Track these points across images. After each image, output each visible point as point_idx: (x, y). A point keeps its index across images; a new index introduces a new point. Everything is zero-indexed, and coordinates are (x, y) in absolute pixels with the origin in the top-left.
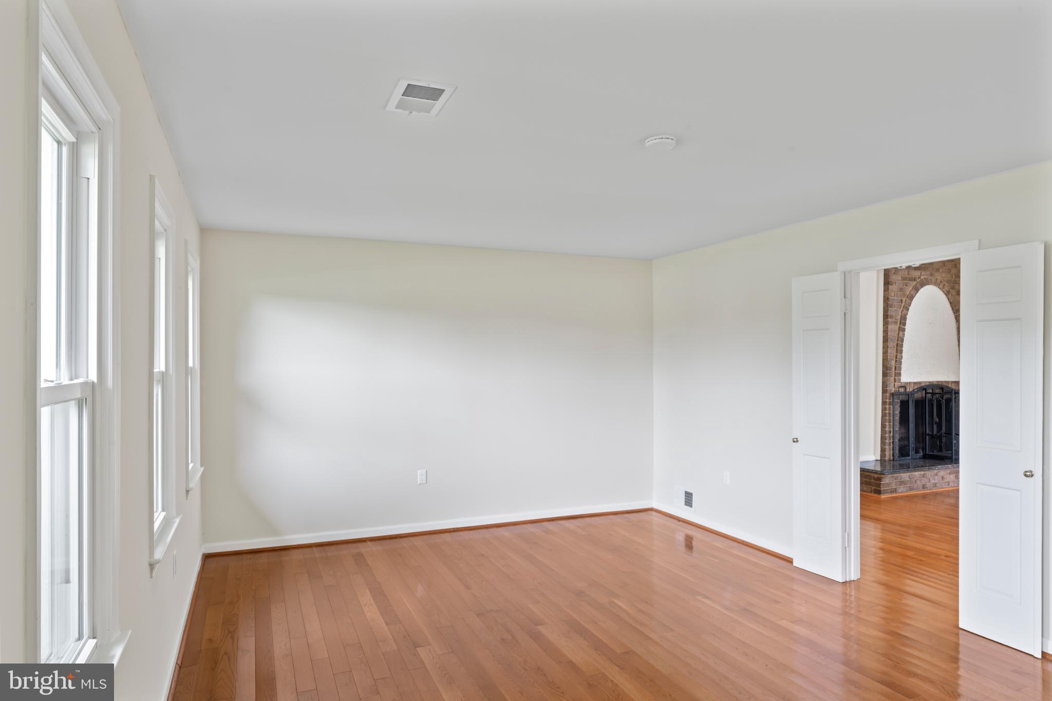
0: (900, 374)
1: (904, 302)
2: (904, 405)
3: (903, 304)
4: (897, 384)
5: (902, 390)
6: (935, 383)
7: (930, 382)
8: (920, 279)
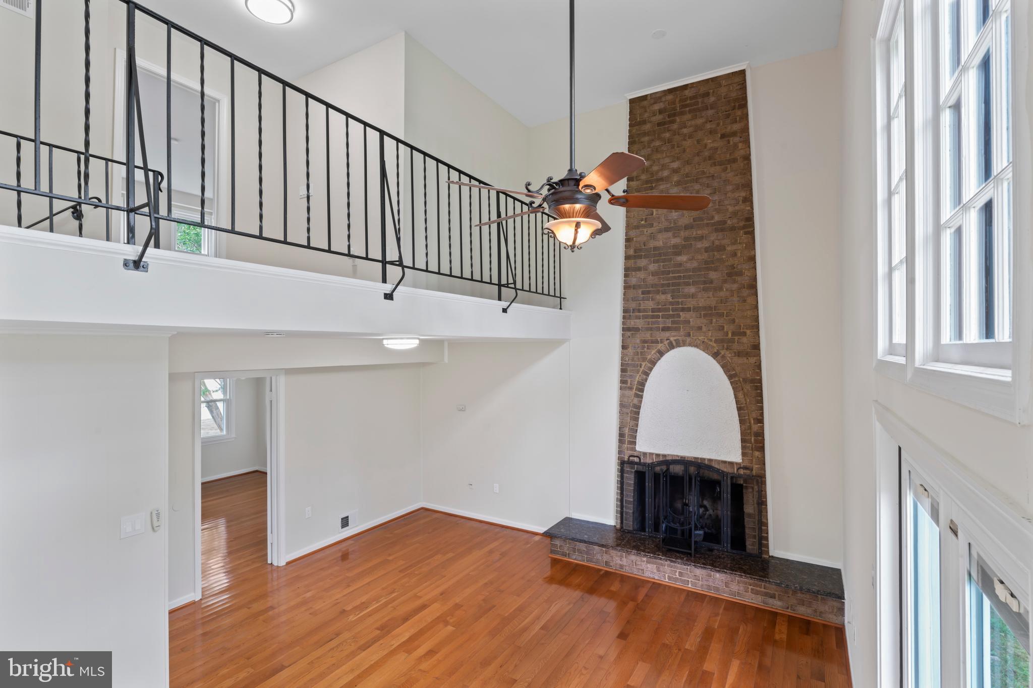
0: (635, 443)
1: (643, 366)
2: (640, 476)
3: (641, 369)
4: (631, 453)
5: (636, 460)
6: (689, 459)
7: (681, 457)
8: (668, 341)
